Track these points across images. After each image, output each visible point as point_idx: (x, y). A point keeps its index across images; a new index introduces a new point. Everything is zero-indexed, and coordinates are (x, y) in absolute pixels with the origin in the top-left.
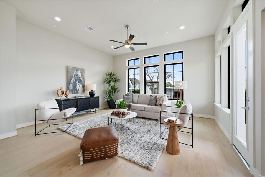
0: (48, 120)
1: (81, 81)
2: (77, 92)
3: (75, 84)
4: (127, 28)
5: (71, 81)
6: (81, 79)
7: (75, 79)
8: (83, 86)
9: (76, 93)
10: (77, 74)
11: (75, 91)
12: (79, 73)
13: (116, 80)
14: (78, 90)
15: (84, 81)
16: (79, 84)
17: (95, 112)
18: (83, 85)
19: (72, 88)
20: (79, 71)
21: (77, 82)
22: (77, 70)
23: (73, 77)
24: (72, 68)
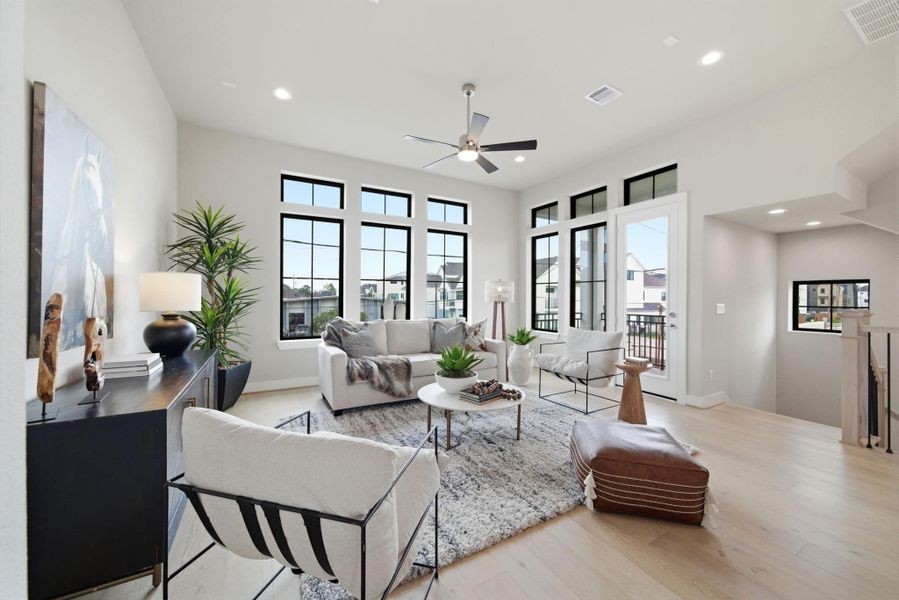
1: (102, 241)
4: (469, 94)
6: (103, 224)
9: (81, 343)
10: (89, 185)
11: (80, 330)
12: (96, 180)
13: (234, 257)
14: (89, 313)
16: (94, 265)
20: (95, 161)
21: (87, 252)
22: (87, 147)
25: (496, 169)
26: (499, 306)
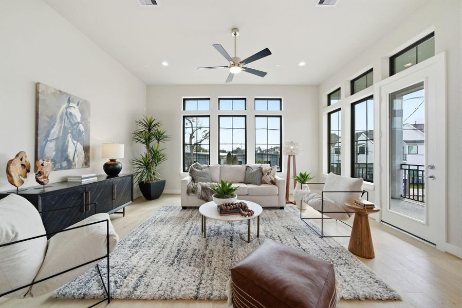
0: (33, 283)
1: (80, 133)
2: (70, 165)
3: (64, 143)
4: (235, 34)
5: (52, 131)
6: (81, 127)
7: (65, 128)
8: (87, 149)
9: (65, 168)
10: (71, 114)
11: (65, 164)
12: (75, 111)
13: (159, 137)
14: (71, 158)
15: (89, 136)
16: (75, 142)
17: (123, 213)
18: (86, 144)
19: (54, 153)
20: (75, 105)
21: (69, 137)
22: (69, 101)
23: (58, 120)
24: (54, 94)
25: (266, 73)
26: (292, 158)
